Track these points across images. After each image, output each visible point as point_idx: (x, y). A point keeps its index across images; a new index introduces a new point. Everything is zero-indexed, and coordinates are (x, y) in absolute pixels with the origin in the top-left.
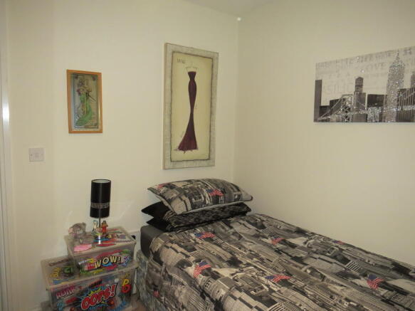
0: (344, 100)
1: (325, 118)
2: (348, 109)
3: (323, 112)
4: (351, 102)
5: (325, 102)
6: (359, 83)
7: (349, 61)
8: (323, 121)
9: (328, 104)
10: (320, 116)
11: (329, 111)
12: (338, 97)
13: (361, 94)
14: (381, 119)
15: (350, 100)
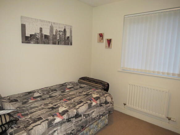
0: (36, 35)
1: (28, 42)
2: (38, 39)
3: (27, 39)
4: (38, 36)
5: (28, 34)
6: (41, 30)
7: (37, 20)
8: (27, 43)
9: (29, 36)
10: (26, 40)
11: (30, 39)
12: (33, 33)
13: (42, 34)
14: (48, 43)
15: (38, 35)
